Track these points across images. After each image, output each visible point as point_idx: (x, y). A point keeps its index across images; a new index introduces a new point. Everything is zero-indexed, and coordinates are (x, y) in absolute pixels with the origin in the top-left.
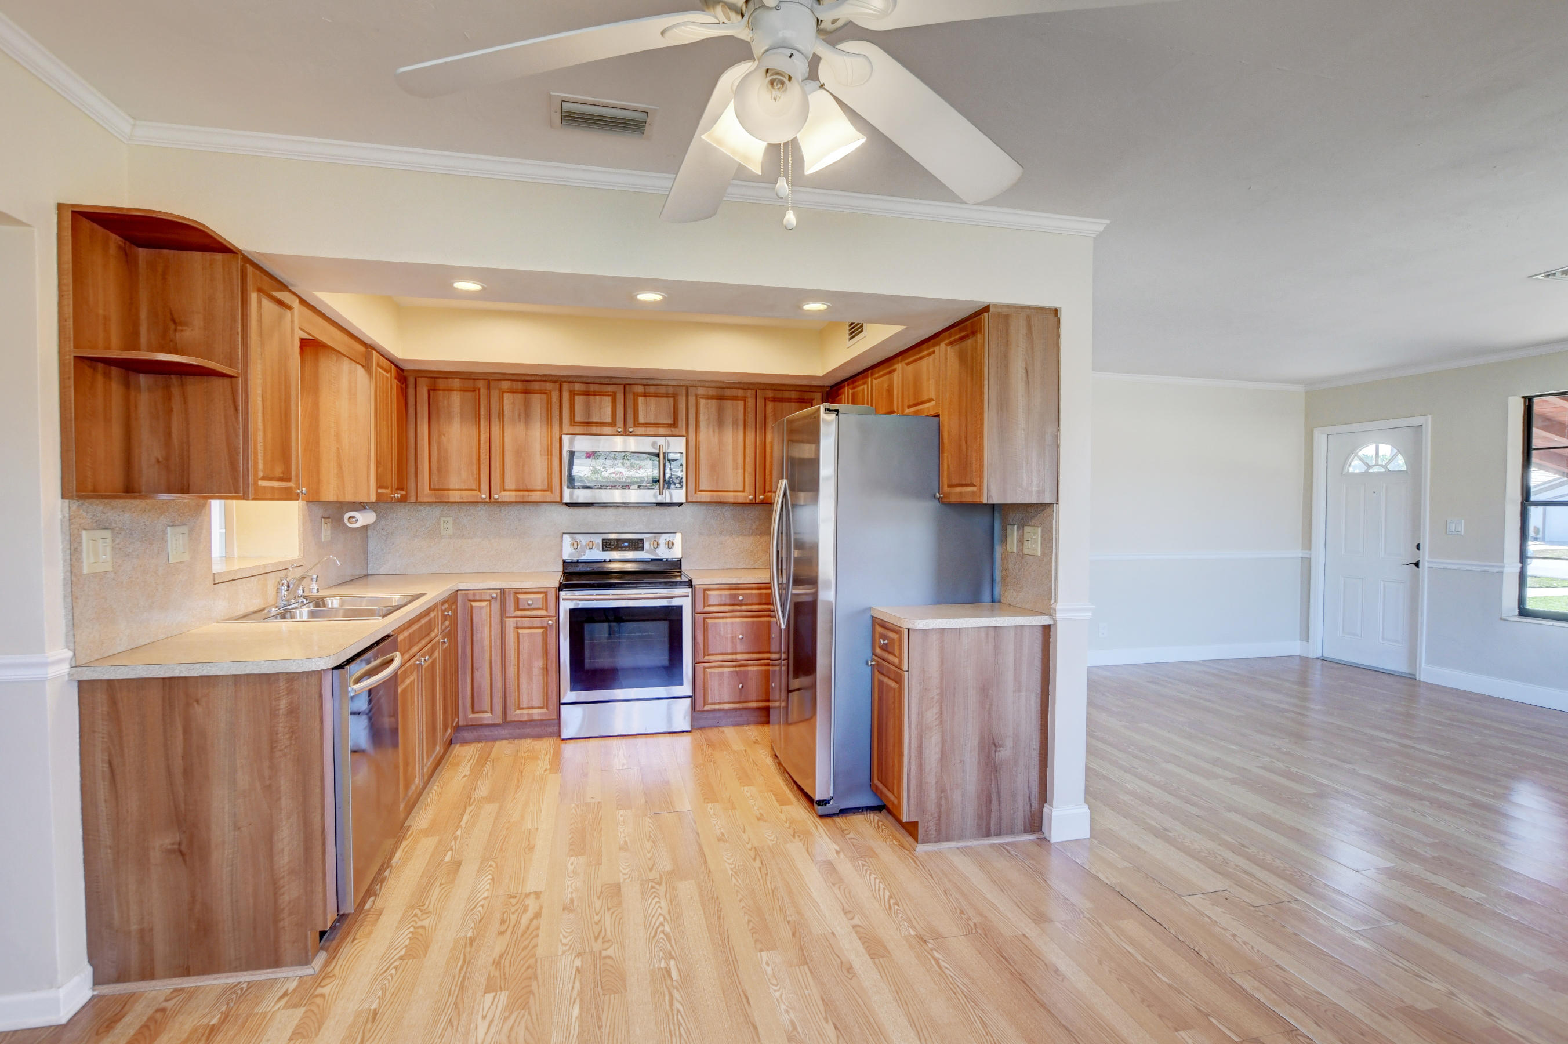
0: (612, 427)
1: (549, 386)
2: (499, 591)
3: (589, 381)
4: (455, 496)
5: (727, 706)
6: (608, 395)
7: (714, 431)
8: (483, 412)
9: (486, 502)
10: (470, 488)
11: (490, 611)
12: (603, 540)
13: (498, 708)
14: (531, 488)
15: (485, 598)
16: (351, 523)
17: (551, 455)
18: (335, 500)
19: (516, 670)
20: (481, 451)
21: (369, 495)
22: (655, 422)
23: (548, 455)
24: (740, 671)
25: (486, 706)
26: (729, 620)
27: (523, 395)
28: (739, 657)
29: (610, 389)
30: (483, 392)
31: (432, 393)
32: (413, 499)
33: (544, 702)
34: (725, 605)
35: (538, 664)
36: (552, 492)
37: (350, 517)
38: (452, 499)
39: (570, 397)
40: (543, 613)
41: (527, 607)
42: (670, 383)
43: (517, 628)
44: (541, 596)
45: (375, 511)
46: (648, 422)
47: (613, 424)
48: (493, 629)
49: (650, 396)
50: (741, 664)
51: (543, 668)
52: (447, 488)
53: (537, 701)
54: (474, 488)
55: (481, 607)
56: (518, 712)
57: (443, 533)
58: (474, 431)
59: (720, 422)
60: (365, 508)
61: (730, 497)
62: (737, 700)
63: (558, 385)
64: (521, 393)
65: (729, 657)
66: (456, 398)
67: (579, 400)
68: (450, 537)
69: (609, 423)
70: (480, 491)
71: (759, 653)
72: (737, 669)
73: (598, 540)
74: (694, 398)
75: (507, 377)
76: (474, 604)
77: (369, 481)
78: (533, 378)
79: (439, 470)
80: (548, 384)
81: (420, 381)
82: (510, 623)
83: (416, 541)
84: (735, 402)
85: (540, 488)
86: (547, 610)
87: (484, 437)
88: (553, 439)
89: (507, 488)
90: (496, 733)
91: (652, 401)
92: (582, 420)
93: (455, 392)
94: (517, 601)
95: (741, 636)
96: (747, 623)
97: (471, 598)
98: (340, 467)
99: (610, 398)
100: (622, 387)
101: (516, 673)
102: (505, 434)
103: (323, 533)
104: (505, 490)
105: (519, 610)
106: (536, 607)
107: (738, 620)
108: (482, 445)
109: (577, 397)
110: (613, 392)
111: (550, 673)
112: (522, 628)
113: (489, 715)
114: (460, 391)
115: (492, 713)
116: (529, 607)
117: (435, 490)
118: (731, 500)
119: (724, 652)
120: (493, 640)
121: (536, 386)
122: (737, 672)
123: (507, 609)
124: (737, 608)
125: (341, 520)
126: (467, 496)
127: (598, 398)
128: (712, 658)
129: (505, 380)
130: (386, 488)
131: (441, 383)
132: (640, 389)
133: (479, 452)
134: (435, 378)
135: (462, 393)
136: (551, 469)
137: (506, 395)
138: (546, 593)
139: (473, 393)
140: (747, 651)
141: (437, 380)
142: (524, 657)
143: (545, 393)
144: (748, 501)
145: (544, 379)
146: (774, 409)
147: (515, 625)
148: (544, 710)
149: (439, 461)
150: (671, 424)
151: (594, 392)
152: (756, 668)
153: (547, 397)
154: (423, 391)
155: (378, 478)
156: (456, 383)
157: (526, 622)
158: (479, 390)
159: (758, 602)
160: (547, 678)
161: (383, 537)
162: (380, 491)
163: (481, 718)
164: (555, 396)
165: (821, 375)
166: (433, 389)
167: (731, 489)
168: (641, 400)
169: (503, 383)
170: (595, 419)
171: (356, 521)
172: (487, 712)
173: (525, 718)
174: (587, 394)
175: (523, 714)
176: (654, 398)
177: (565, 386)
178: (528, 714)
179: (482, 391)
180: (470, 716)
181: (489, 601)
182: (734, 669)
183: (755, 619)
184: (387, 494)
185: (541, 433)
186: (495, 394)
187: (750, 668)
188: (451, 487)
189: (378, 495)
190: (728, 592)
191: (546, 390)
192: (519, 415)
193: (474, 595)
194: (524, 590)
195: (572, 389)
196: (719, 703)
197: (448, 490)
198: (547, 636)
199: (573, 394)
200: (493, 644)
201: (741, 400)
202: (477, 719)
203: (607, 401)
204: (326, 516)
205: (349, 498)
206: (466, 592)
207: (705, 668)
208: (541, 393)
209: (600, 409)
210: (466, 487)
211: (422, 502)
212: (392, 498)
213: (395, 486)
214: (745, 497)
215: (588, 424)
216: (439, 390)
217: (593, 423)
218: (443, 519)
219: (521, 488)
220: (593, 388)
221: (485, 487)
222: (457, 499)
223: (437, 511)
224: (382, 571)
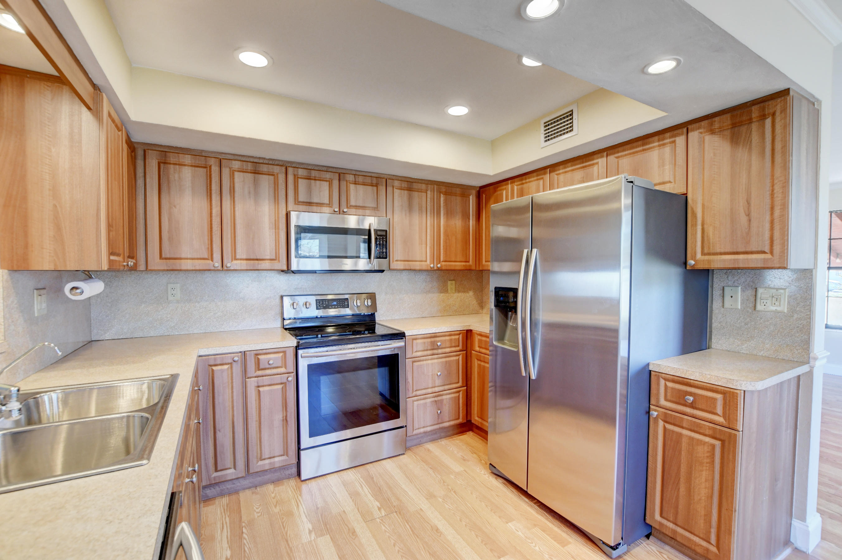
0: (329, 207)
1: (276, 169)
2: (240, 354)
3: (310, 168)
4: (187, 265)
5: (429, 429)
6: (326, 181)
7: (406, 215)
8: (215, 187)
9: (218, 270)
10: (202, 257)
11: (232, 373)
12: (316, 300)
13: (241, 463)
14: (261, 258)
15: (227, 362)
16: (74, 295)
17: (278, 229)
18: (52, 268)
19: (258, 425)
20: (213, 223)
21: (99, 261)
22: (363, 205)
23: (275, 229)
24: (438, 401)
25: (229, 462)
26: (430, 362)
27: (252, 175)
28: (437, 389)
29: (328, 176)
30: (215, 169)
31: (162, 165)
32: (142, 267)
33: (284, 451)
34: (427, 350)
35: (278, 417)
36: (279, 261)
37: (73, 288)
38: (184, 268)
39: (295, 181)
40: (283, 370)
41: (268, 366)
42: (373, 175)
43: (258, 387)
44: (281, 354)
45: (104, 282)
46: (358, 205)
47: (330, 205)
48: (234, 390)
49: (359, 184)
50: (438, 394)
51: (283, 420)
52: (178, 256)
53: (278, 448)
54: (206, 256)
55: (222, 371)
56: (261, 463)
57: (171, 298)
58: (204, 203)
59: (410, 207)
60: (91, 277)
61: (417, 266)
62: (436, 423)
63: (284, 169)
64: (251, 173)
65: (430, 391)
66: (187, 173)
67: (302, 183)
68: (178, 302)
69: (327, 204)
70: (212, 260)
71: (450, 384)
72: (436, 399)
73: (312, 300)
74: (392, 188)
75: (236, 157)
76: (214, 368)
77: (98, 245)
78: (261, 161)
79: (170, 239)
80: (275, 167)
81: (150, 153)
82: (252, 383)
83: (143, 306)
84: (420, 193)
85: (268, 257)
86: (286, 368)
87: (216, 210)
88: (280, 215)
89: (238, 257)
90: (239, 484)
91: (361, 188)
92: (305, 200)
93: (186, 167)
94: (258, 362)
95: (439, 374)
96: (442, 362)
97: (212, 363)
98: (58, 228)
99: (328, 183)
100: (337, 175)
101: (258, 428)
102: (236, 209)
103: (36, 307)
104: (236, 259)
105: (259, 370)
106: (276, 365)
107: (436, 361)
108: (214, 218)
109: (300, 180)
110: (330, 179)
111: (289, 423)
112: (263, 386)
113: (232, 471)
114: (192, 166)
115: (235, 468)
116: (270, 366)
117: (166, 259)
118: (418, 268)
119: (427, 387)
120: (235, 401)
121: (265, 168)
122: (436, 401)
123: (249, 370)
124: (435, 351)
125: (60, 290)
126: (199, 265)
127: (318, 182)
128: (419, 393)
129: (235, 160)
130: (118, 255)
131: (172, 158)
132: (351, 178)
133: (211, 224)
134: (166, 152)
135: (193, 168)
136: (278, 241)
137: (236, 174)
138: (284, 352)
139: (205, 170)
140: (442, 384)
141: (168, 154)
142: (264, 413)
143: (273, 175)
144: (429, 268)
145: (271, 162)
146: (446, 201)
147: (256, 384)
148: (284, 458)
149: (170, 231)
150: (375, 208)
151: (315, 177)
152: (448, 396)
153: (275, 178)
154: (153, 164)
155: (111, 243)
156: (188, 159)
157: (266, 380)
158: (210, 167)
159: (449, 346)
160: (287, 429)
161: (108, 304)
162: (112, 258)
163: (225, 475)
164: (282, 177)
165: (492, 174)
166: (163, 163)
167: (418, 259)
168: (352, 187)
169: (234, 162)
170: (315, 200)
171: (82, 292)
172: (230, 468)
173: (267, 467)
174: (309, 178)
175: (265, 464)
176: (362, 186)
177: (290, 170)
178: (270, 463)
179: (213, 168)
180: (213, 476)
181: (231, 364)
182: (433, 399)
183: (448, 359)
184: (119, 261)
185: (269, 210)
186: (226, 172)
187: (444, 397)
188: (183, 256)
189: (111, 262)
190: (429, 340)
191: (273, 172)
192: (249, 193)
193: (215, 359)
194: (264, 351)
195: (296, 173)
196: (424, 427)
197: (180, 259)
198: (286, 390)
199: (296, 178)
200: (235, 404)
201: (424, 192)
202: (219, 477)
203: (326, 185)
204: (40, 286)
205: (72, 266)
206: (207, 357)
207: (413, 401)
208: (269, 175)
209: (320, 192)
210: (199, 257)
211: (152, 270)
212: (124, 266)
213: (127, 254)
214: (427, 265)
215: (310, 204)
216: (170, 164)
217: (313, 203)
218: (170, 286)
219: (252, 257)
220: (314, 174)
221: (217, 256)
222: (189, 268)
223: (163, 279)
224: (107, 336)
